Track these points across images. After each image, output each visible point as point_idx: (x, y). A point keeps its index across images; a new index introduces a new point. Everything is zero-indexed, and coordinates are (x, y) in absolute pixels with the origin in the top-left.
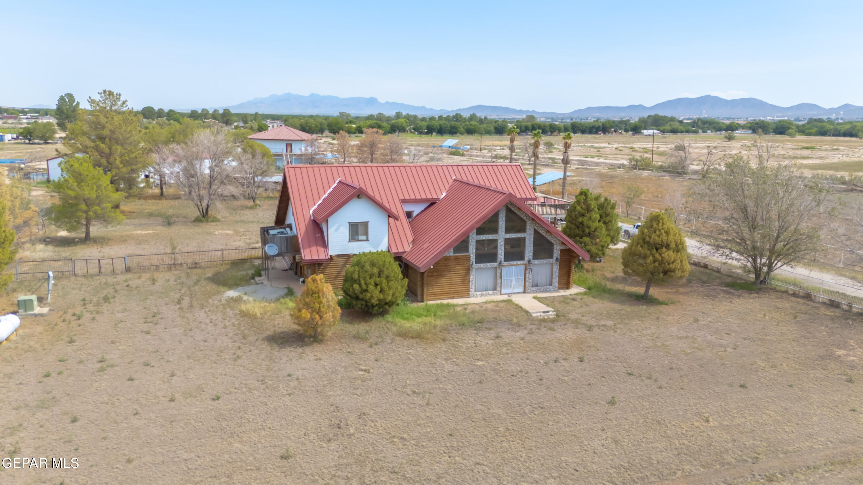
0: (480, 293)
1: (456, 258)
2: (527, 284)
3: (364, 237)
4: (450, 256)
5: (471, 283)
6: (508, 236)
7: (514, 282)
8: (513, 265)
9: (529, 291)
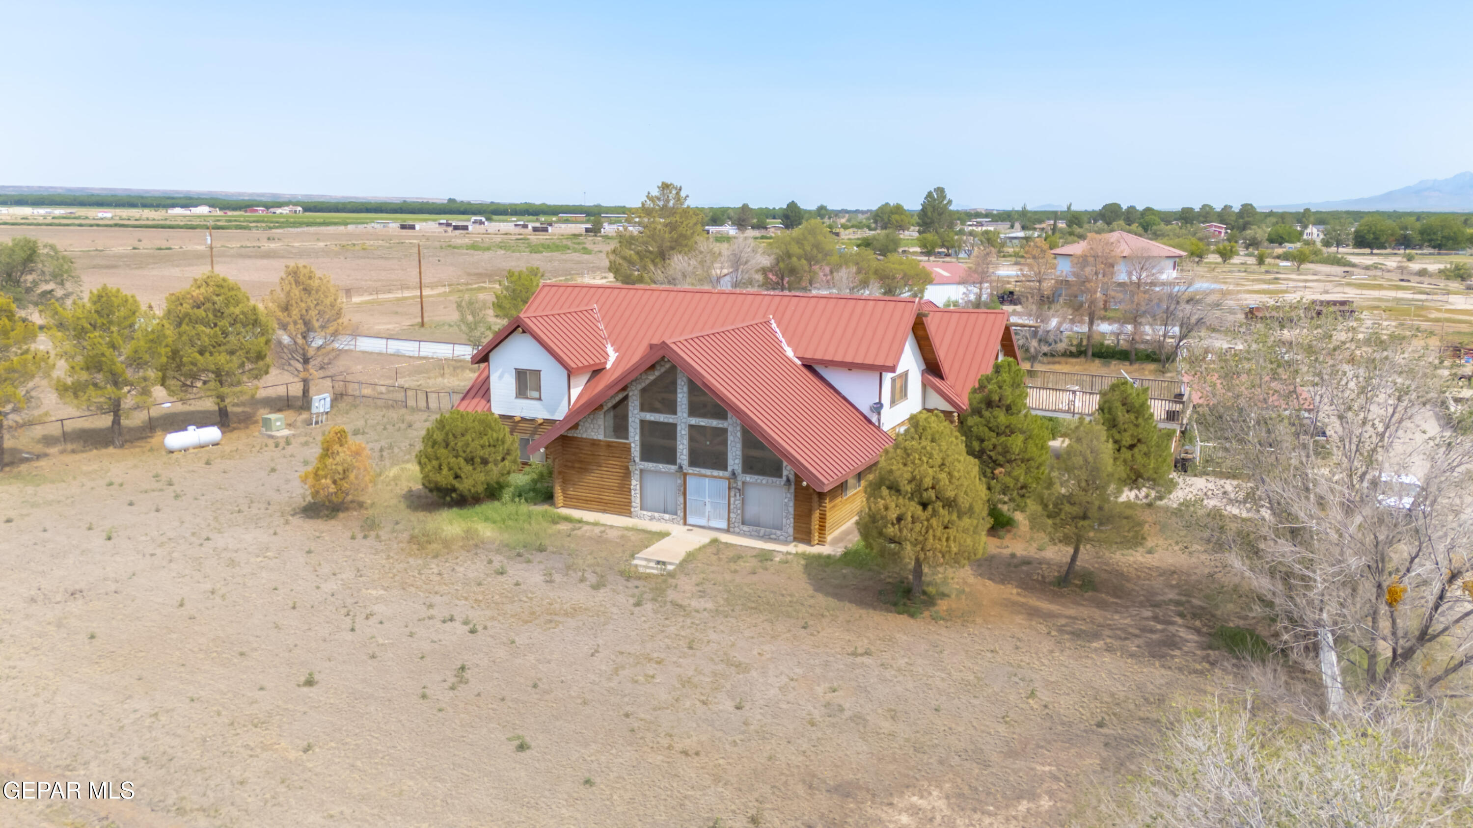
0: (650, 514)
1: (609, 445)
2: (732, 515)
3: (535, 394)
4: (600, 441)
5: (633, 492)
6: (694, 421)
7: (708, 508)
8: (705, 476)
9: (737, 530)
